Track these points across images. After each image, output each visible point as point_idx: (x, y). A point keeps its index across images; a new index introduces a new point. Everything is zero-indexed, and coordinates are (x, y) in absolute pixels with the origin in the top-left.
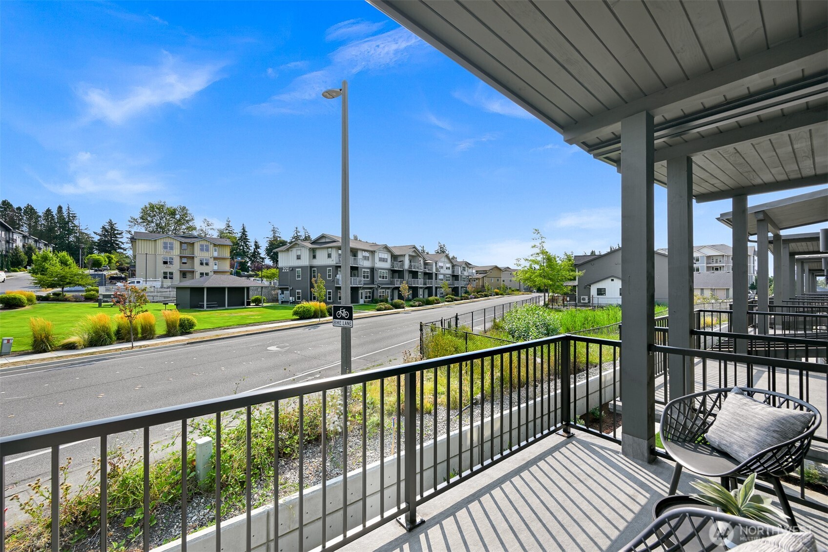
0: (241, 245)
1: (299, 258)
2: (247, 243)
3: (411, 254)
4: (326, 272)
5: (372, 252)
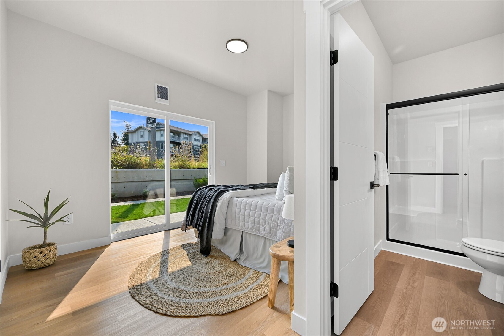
1: (142, 136)
4: (160, 146)
5: (190, 135)
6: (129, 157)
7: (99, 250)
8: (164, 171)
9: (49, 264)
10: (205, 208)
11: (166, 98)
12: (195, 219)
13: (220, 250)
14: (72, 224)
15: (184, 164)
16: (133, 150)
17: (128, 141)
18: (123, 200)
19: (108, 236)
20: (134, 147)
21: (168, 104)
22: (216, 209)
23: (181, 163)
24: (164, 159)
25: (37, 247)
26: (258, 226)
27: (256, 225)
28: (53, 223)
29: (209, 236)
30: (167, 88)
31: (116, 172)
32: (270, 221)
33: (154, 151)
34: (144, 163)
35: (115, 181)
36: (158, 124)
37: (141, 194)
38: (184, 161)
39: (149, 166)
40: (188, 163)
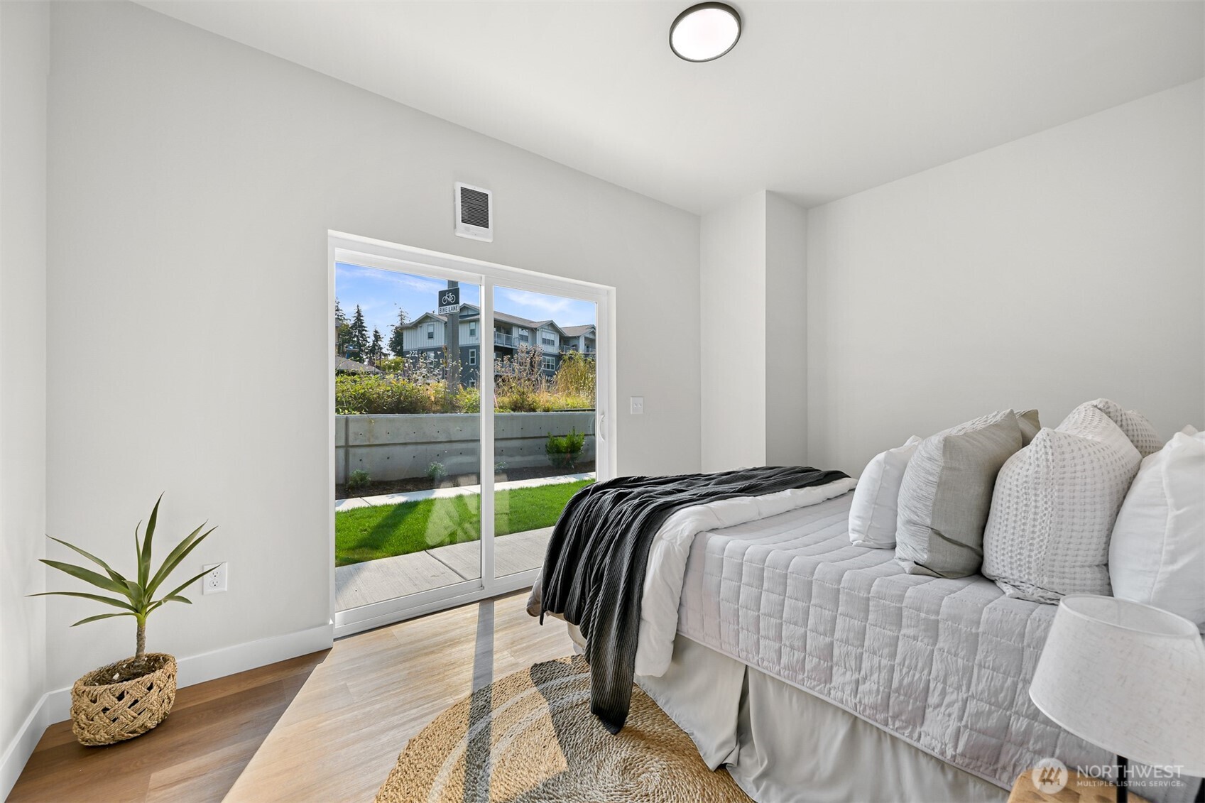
0: (355, 335)
1: (431, 336)
2: (364, 332)
3: (588, 336)
4: (469, 356)
5: (533, 330)
6: (399, 385)
7: (298, 671)
8: (479, 418)
9: (146, 727)
10: (607, 559)
11: (484, 223)
12: (574, 595)
13: (654, 703)
14: (225, 592)
15: (522, 399)
16: (409, 367)
17: (402, 347)
18: (384, 489)
19: (325, 624)
20: (411, 361)
21: (490, 241)
22: (645, 571)
23: (515, 397)
24: (478, 387)
25: (124, 666)
26: (824, 665)
27: (815, 660)
28: (159, 604)
29: (625, 666)
30: (487, 195)
31: (371, 422)
32: (884, 662)
33: (455, 369)
34: (433, 399)
35: (368, 443)
36: (465, 308)
37: (424, 473)
38: (523, 393)
39: (443, 406)
40: (531, 397)
